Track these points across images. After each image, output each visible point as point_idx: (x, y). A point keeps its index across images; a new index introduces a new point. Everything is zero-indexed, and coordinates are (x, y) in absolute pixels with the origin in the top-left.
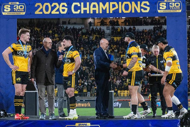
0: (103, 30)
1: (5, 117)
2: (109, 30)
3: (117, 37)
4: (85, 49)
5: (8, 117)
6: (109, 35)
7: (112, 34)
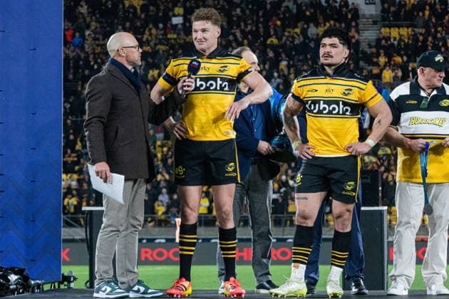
0: (353, 4)
1: (23, 293)
2: (374, 4)
3: (401, 29)
4: (292, 70)
5: (33, 292)
6: (375, 23)
7: (384, 19)
